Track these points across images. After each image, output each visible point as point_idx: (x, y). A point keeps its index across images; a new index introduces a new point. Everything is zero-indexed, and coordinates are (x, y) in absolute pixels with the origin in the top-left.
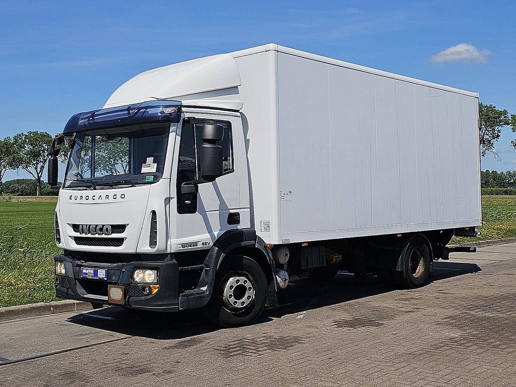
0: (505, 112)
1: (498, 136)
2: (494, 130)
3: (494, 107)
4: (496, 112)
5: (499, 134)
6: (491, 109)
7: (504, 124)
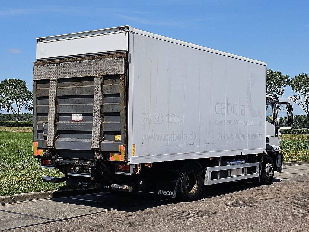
0: (287, 77)
1: (282, 93)
2: (279, 89)
3: (280, 73)
4: (281, 76)
5: (283, 91)
6: (278, 74)
7: (287, 85)
